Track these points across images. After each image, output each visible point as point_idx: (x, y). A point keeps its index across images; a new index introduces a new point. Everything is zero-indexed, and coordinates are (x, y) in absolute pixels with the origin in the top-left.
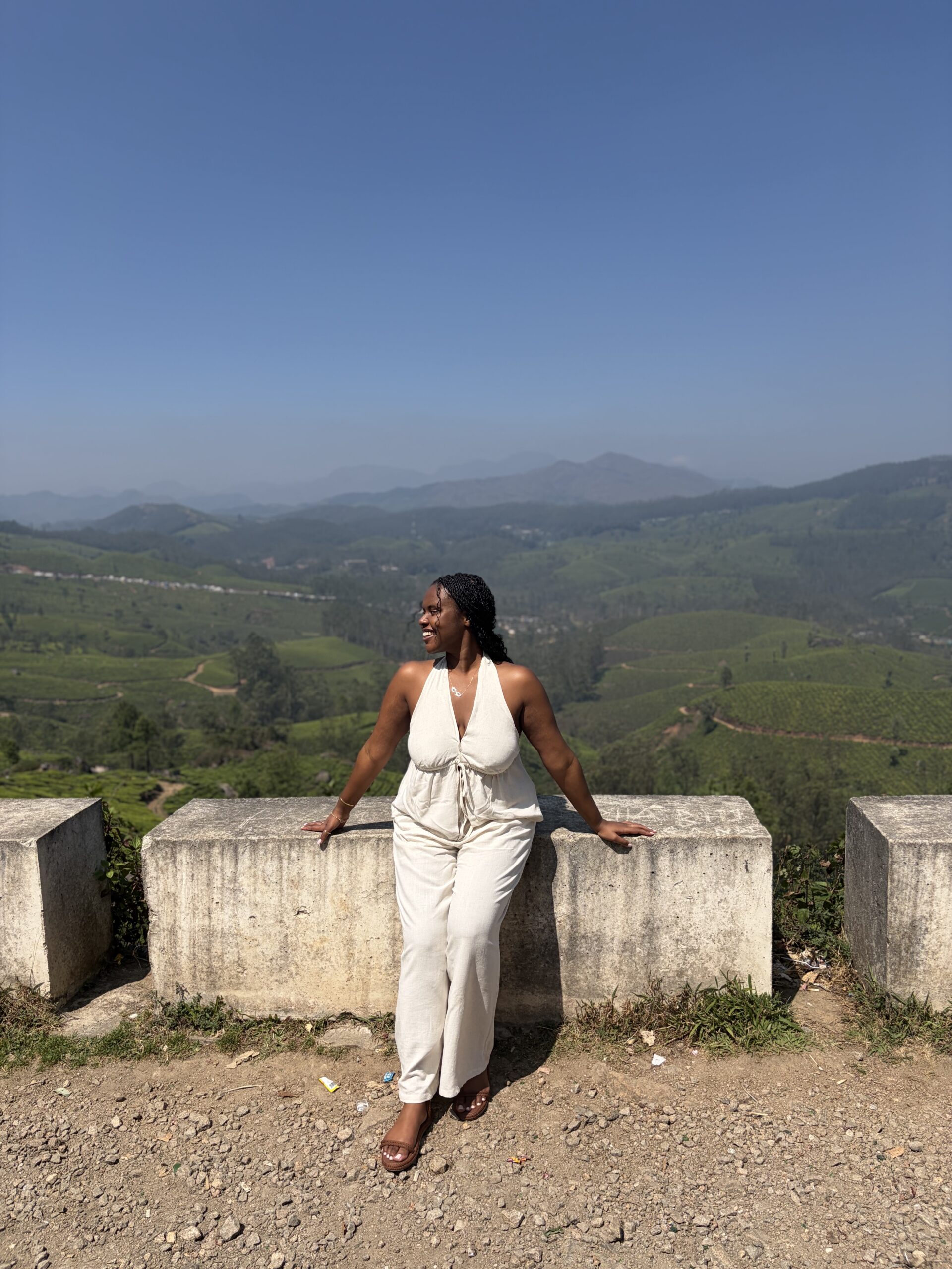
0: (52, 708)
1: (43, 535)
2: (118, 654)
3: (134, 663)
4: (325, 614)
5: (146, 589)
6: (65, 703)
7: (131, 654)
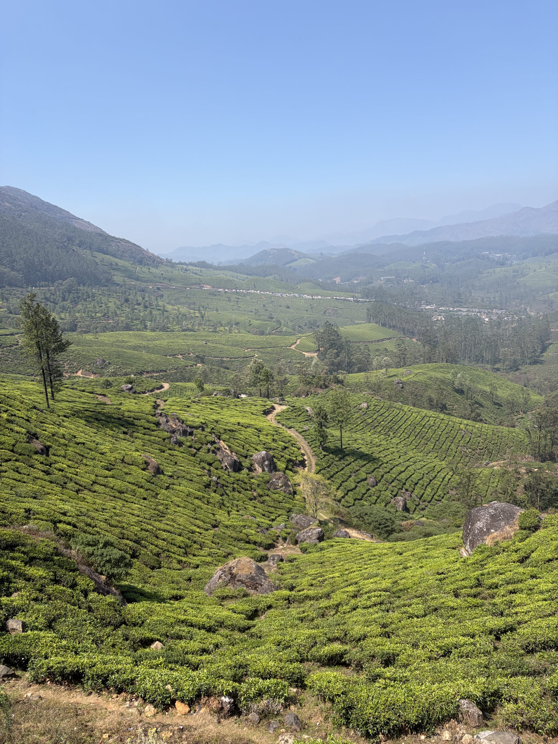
0: (223, 362)
1: (218, 268)
2: (256, 334)
3: (263, 338)
4: (368, 310)
5: (271, 297)
6: (228, 359)
7: (262, 333)
